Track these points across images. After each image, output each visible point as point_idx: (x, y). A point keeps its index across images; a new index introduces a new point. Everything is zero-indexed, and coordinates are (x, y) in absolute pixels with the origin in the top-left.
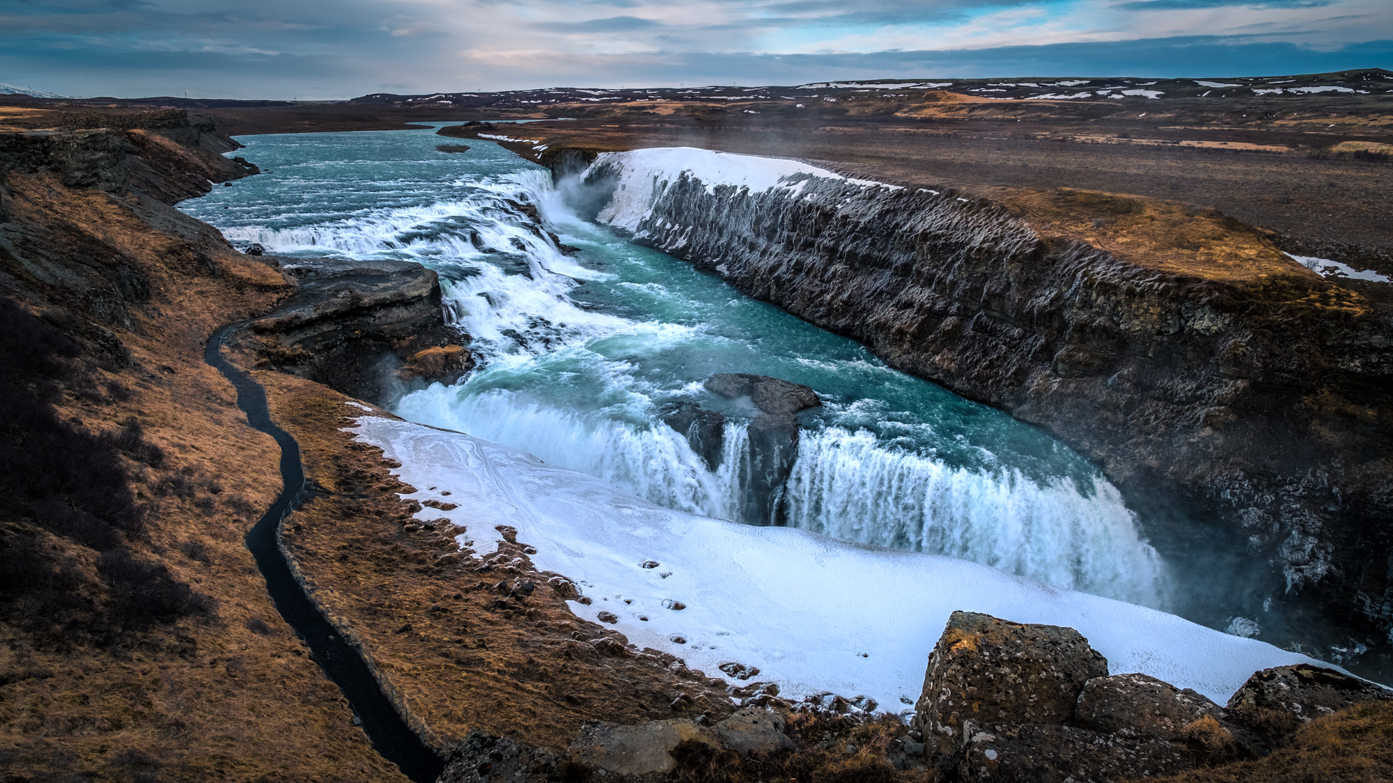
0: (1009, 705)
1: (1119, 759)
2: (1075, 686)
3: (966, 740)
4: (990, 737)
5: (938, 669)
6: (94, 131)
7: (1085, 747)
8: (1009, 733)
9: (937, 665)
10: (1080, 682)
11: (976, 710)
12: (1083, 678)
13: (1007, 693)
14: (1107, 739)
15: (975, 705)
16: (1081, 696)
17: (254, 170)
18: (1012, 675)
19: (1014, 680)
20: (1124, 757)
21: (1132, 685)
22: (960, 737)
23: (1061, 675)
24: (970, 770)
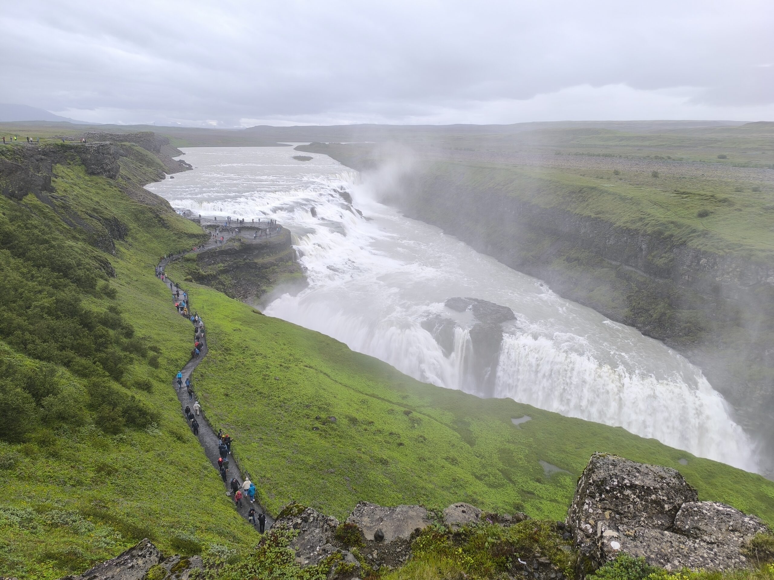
0: (629, 515)
1: (702, 557)
2: (675, 506)
3: (599, 535)
4: (615, 534)
5: (583, 488)
6: (103, 143)
7: (679, 546)
8: (627, 532)
9: (583, 485)
10: (678, 504)
11: (608, 517)
12: (680, 502)
13: (629, 507)
14: (694, 542)
15: (607, 513)
16: (679, 513)
17: (190, 168)
18: (633, 496)
19: (633, 499)
20: (705, 555)
21: (714, 509)
22: (595, 533)
23: (665, 498)
24: (601, 554)
